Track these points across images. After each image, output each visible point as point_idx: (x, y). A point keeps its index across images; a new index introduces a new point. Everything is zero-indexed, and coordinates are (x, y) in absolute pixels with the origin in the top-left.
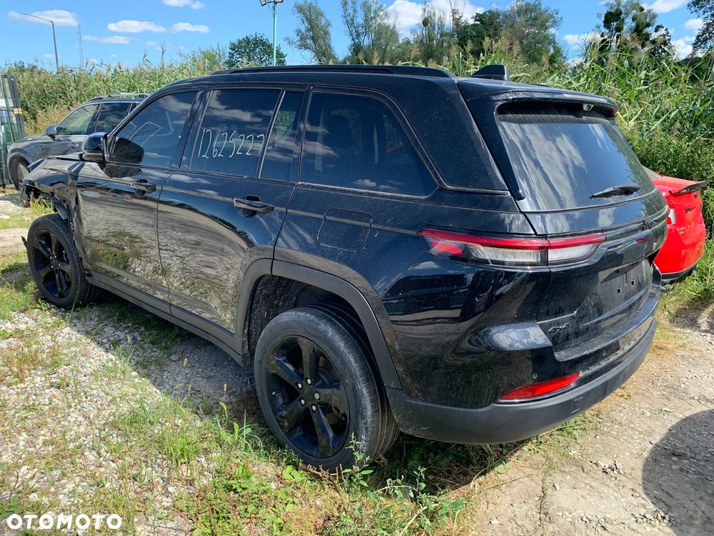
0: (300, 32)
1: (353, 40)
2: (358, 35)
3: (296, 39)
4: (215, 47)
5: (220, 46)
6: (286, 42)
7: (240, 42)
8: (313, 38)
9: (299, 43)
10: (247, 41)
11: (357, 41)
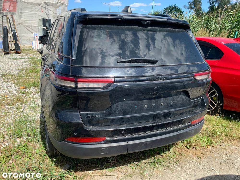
0: (190, 3)
1: (210, 5)
2: (213, 3)
3: (188, 5)
4: (159, 10)
5: (161, 10)
6: (184, 7)
7: (167, 8)
8: (194, 5)
9: (188, 7)
10: (170, 7)
11: (212, 5)
